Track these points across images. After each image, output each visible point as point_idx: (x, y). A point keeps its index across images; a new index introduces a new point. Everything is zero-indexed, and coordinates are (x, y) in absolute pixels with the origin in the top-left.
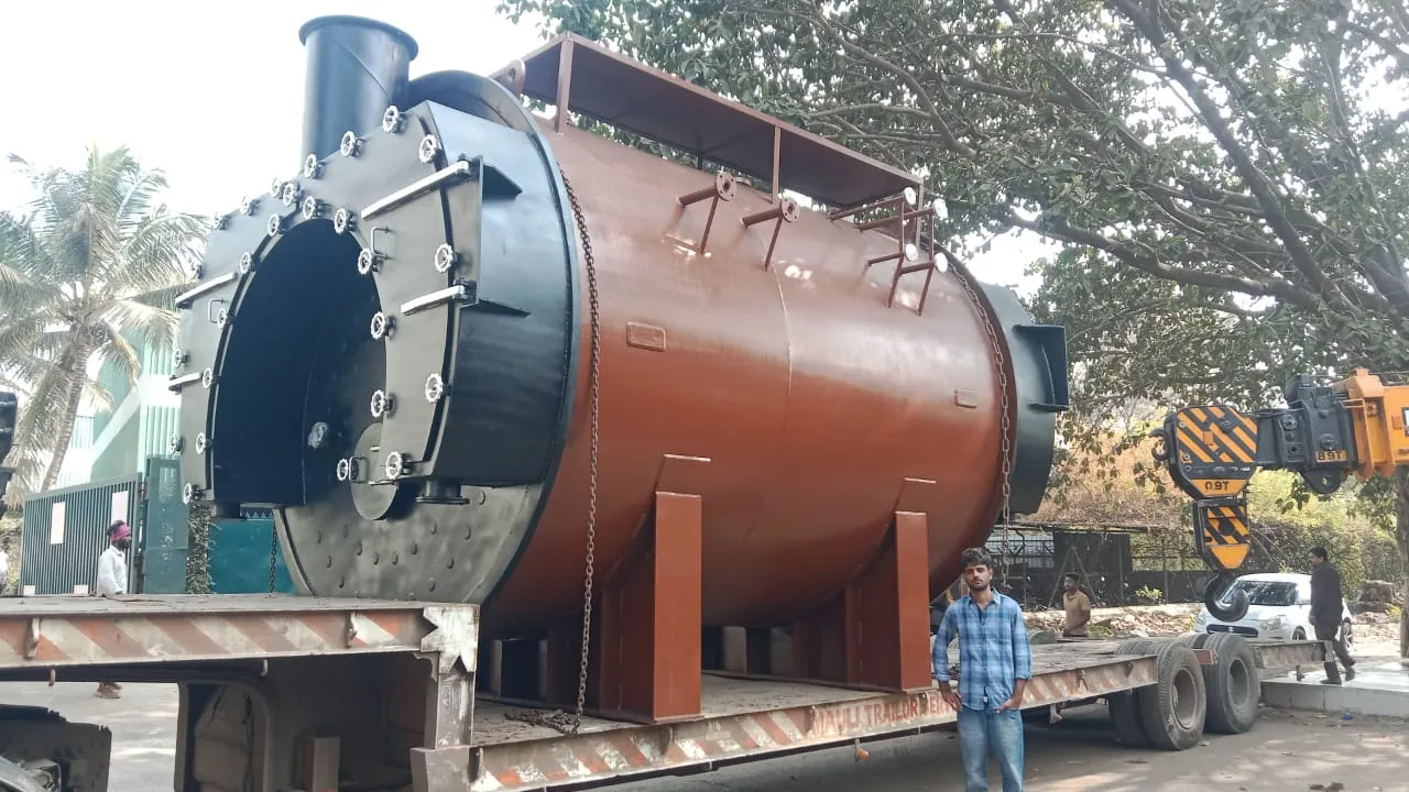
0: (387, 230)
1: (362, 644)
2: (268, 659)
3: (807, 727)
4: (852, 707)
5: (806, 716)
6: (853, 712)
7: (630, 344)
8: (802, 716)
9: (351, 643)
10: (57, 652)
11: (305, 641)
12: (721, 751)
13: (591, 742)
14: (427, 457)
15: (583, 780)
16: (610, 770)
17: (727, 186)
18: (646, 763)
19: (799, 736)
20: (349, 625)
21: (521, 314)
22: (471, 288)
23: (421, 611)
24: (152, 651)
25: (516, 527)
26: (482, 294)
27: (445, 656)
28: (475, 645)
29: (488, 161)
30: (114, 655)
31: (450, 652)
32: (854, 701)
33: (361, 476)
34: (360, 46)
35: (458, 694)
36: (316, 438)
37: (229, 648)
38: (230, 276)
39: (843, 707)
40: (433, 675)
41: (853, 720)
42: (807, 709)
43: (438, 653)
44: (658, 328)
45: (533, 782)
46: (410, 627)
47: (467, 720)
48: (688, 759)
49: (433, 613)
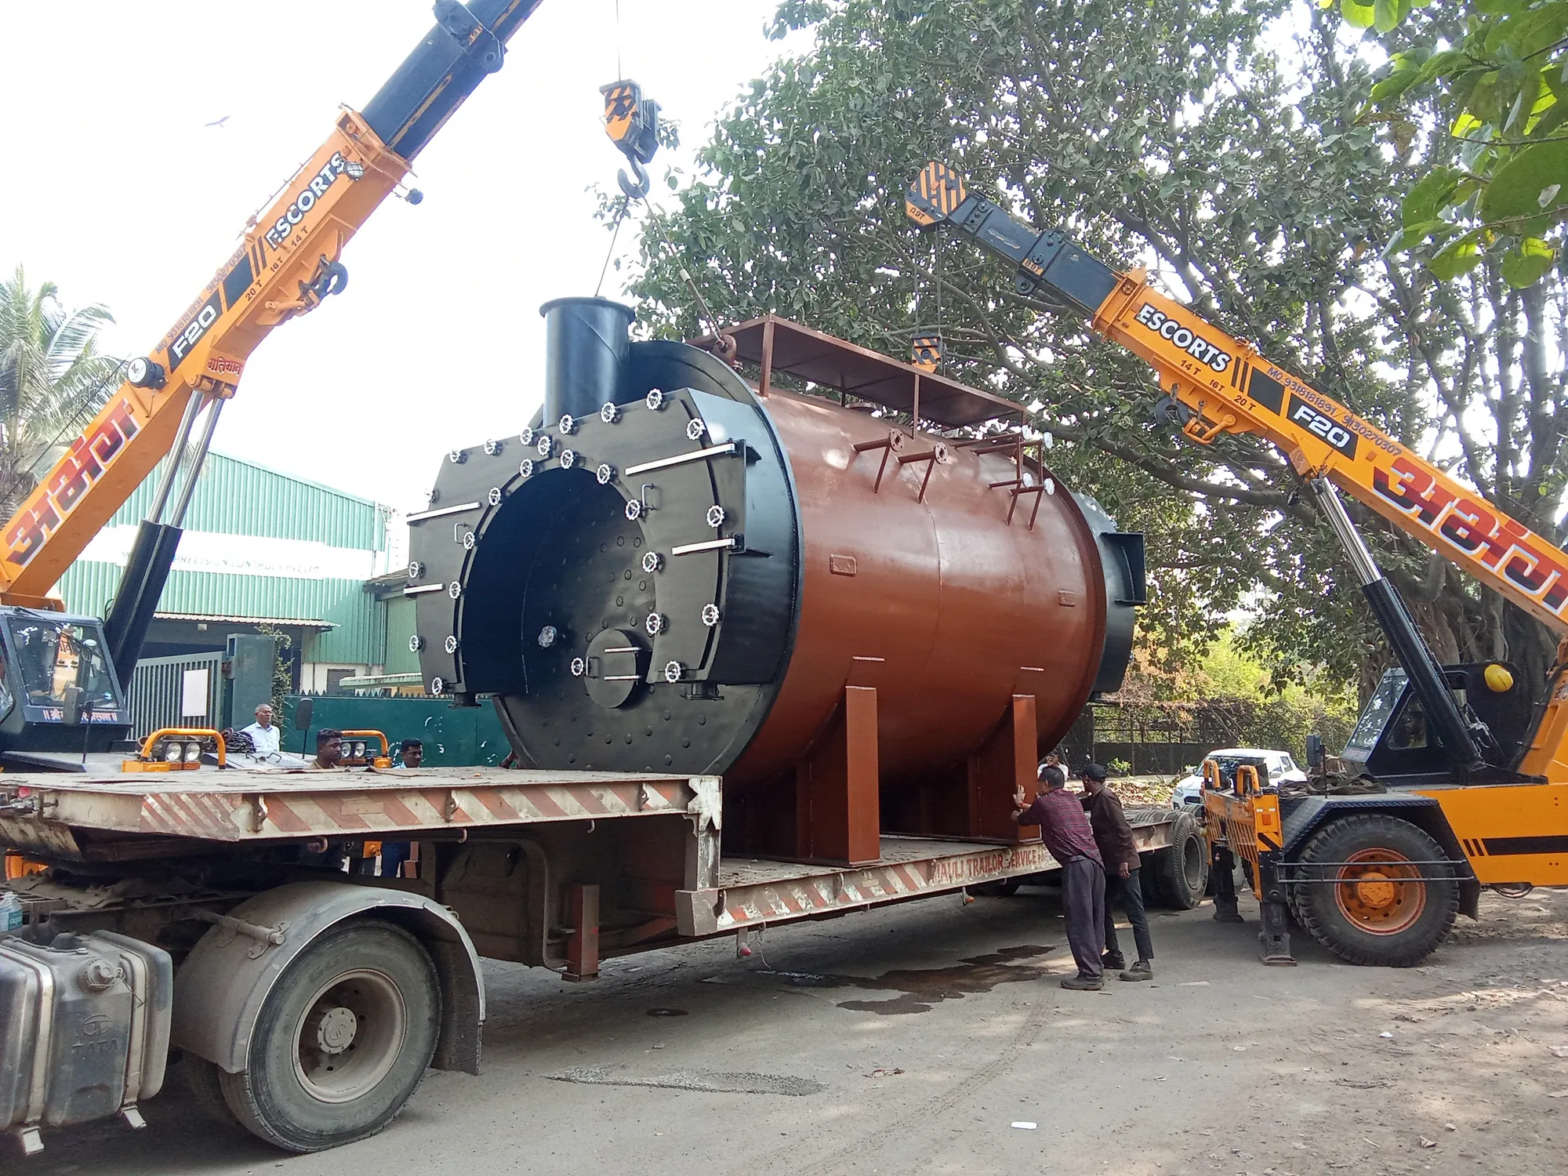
0: (653, 487)
1: (649, 808)
2: (595, 820)
3: (929, 877)
4: (959, 861)
5: (928, 867)
6: (959, 865)
7: (833, 572)
8: (924, 867)
9: (644, 807)
10: (465, 816)
11: (615, 805)
12: (873, 895)
13: (789, 887)
14: (702, 667)
15: (785, 917)
16: (802, 910)
17: (897, 440)
18: (824, 904)
19: (924, 884)
20: (641, 792)
21: (767, 555)
22: (739, 540)
23: (687, 781)
24: (522, 815)
25: (752, 716)
26: (748, 545)
27: (702, 817)
28: (720, 808)
29: (748, 443)
30: (500, 819)
31: (706, 814)
32: (959, 856)
33: (595, 672)
34: (594, 319)
35: (707, 847)
36: (547, 637)
37: (567, 812)
38: (476, 505)
39: (953, 861)
40: (695, 832)
41: (959, 872)
42: (928, 861)
43: (698, 815)
44: (851, 558)
45: (754, 918)
46: (677, 793)
47: (715, 866)
48: (851, 901)
49: (694, 782)
